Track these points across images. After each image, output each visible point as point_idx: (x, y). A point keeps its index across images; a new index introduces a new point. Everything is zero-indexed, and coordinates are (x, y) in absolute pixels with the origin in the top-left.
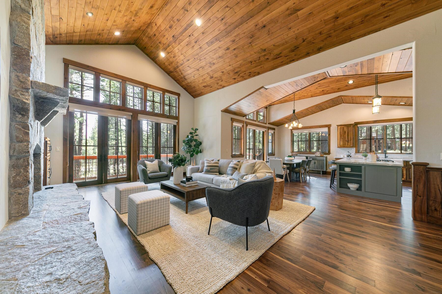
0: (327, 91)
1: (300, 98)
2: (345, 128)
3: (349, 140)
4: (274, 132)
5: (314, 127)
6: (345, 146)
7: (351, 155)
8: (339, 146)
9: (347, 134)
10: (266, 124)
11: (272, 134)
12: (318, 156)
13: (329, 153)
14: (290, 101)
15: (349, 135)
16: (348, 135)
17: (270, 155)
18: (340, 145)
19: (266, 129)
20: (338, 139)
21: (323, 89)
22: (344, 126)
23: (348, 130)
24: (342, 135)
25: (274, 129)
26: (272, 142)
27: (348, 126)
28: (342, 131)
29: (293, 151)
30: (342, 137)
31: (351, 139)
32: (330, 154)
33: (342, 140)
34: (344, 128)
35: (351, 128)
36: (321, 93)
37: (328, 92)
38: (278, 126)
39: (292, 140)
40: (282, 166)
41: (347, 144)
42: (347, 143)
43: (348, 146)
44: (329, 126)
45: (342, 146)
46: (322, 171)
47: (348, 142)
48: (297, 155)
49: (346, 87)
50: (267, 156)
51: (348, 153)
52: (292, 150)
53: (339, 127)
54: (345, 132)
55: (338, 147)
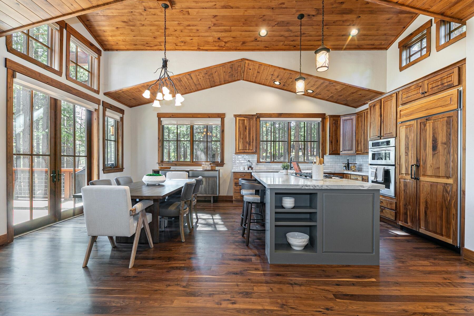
0: (226, 43)
1: (177, 47)
2: (246, 121)
3: (251, 141)
4: (122, 119)
5: (199, 116)
6: (246, 151)
7: (252, 166)
8: (237, 151)
9: (249, 131)
10: (98, 92)
11: (117, 123)
12: (208, 169)
13: (222, 164)
14: (156, 50)
15: (251, 132)
16: (249, 134)
17: (107, 169)
18: (239, 150)
19: (96, 106)
20: (236, 139)
21: (219, 35)
22: (244, 117)
23: (250, 124)
24: (242, 132)
25: (122, 111)
26: (116, 141)
27: (250, 117)
28: (241, 125)
29: (161, 161)
30: (242, 136)
31: (253, 140)
32: (224, 165)
33: (241, 140)
34: (244, 120)
35: (253, 122)
36: (215, 43)
37: (227, 45)
38: (131, 107)
39: (161, 138)
40: (131, 208)
41: (248, 148)
42: (248, 146)
43: (250, 151)
44: (222, 116)
45: (242, 151)
46: (214, 197)
47: (249, 144)
48: (170, 168)
49: (254, 43)
50: (101, 172)
51: (249, 164)
52: (160, 159)
53: (238, 118)
54: (246, 128)
55: (236, 153)
